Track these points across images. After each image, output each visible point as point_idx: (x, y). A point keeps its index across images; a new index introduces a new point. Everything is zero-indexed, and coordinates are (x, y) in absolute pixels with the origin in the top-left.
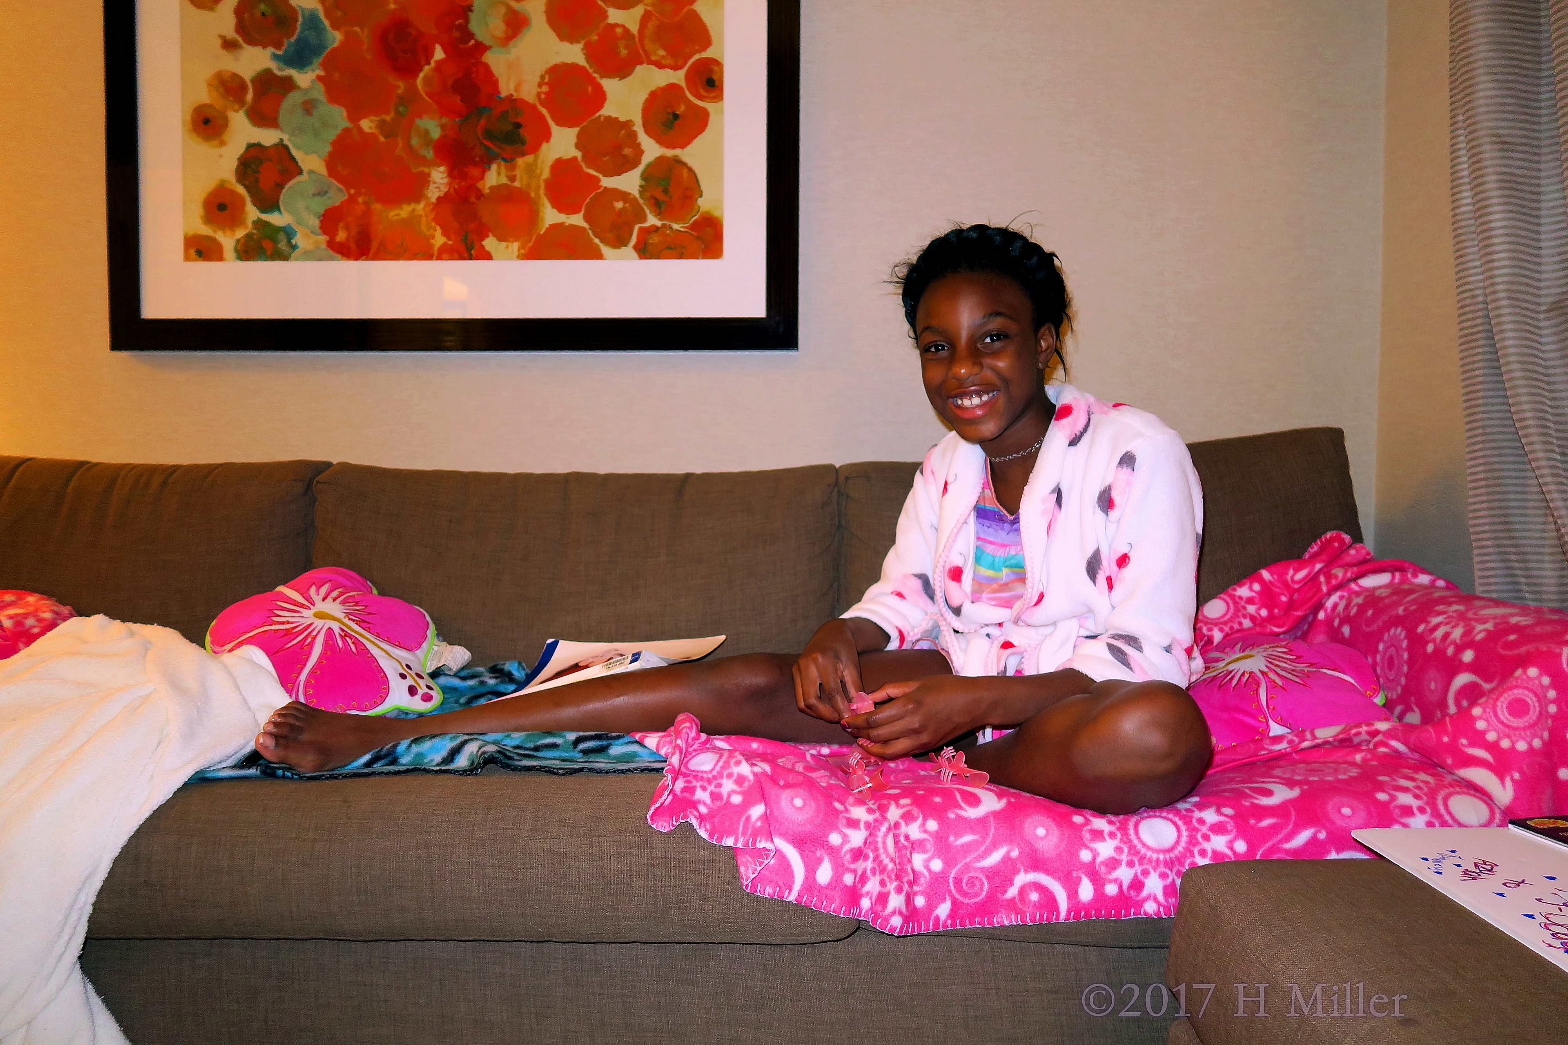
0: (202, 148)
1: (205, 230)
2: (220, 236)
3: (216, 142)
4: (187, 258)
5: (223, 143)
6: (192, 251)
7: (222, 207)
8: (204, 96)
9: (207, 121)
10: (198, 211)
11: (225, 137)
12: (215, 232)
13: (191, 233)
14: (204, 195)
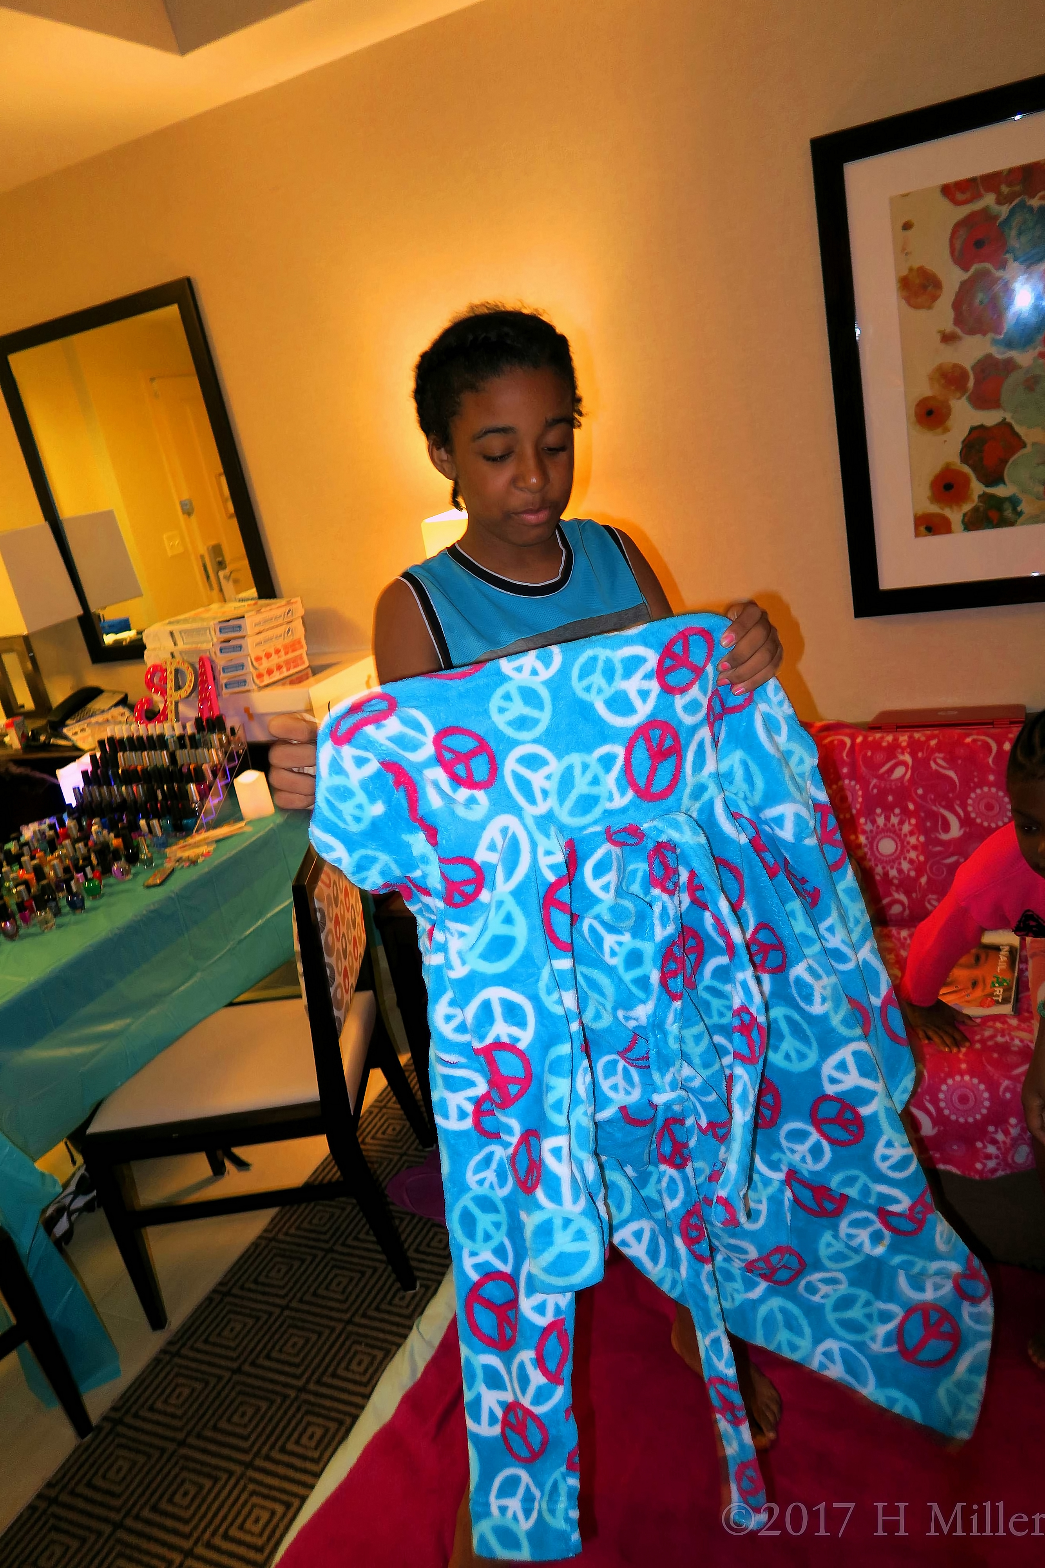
0: (928, 438)
1: (934, 509)
2: (947, 512)
3: (939, 430)
4: (917, 535)
5: (946, 430)
6: (922, 529)
7: (948, 487)
8: (925, 390)
9: (930, 413)
10: (925, 491)
11: (950, 423)
12: (943, 509)
13: (920, 513)
14: (931, 478)
